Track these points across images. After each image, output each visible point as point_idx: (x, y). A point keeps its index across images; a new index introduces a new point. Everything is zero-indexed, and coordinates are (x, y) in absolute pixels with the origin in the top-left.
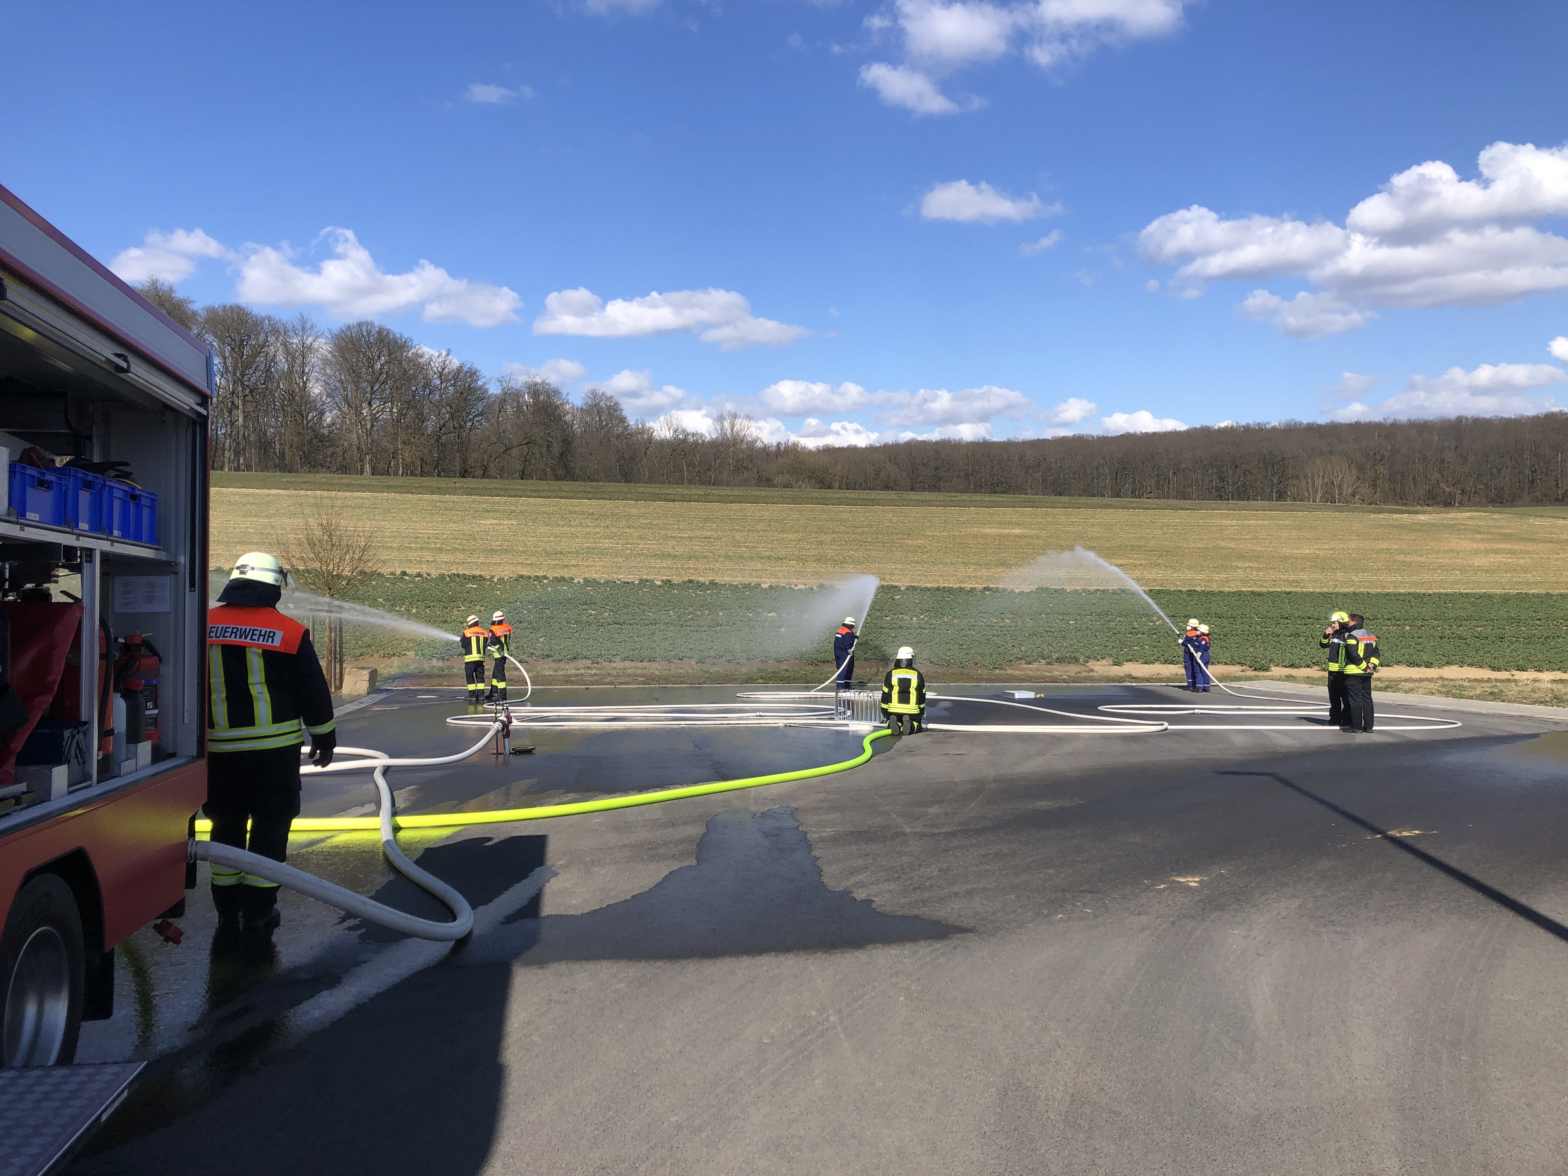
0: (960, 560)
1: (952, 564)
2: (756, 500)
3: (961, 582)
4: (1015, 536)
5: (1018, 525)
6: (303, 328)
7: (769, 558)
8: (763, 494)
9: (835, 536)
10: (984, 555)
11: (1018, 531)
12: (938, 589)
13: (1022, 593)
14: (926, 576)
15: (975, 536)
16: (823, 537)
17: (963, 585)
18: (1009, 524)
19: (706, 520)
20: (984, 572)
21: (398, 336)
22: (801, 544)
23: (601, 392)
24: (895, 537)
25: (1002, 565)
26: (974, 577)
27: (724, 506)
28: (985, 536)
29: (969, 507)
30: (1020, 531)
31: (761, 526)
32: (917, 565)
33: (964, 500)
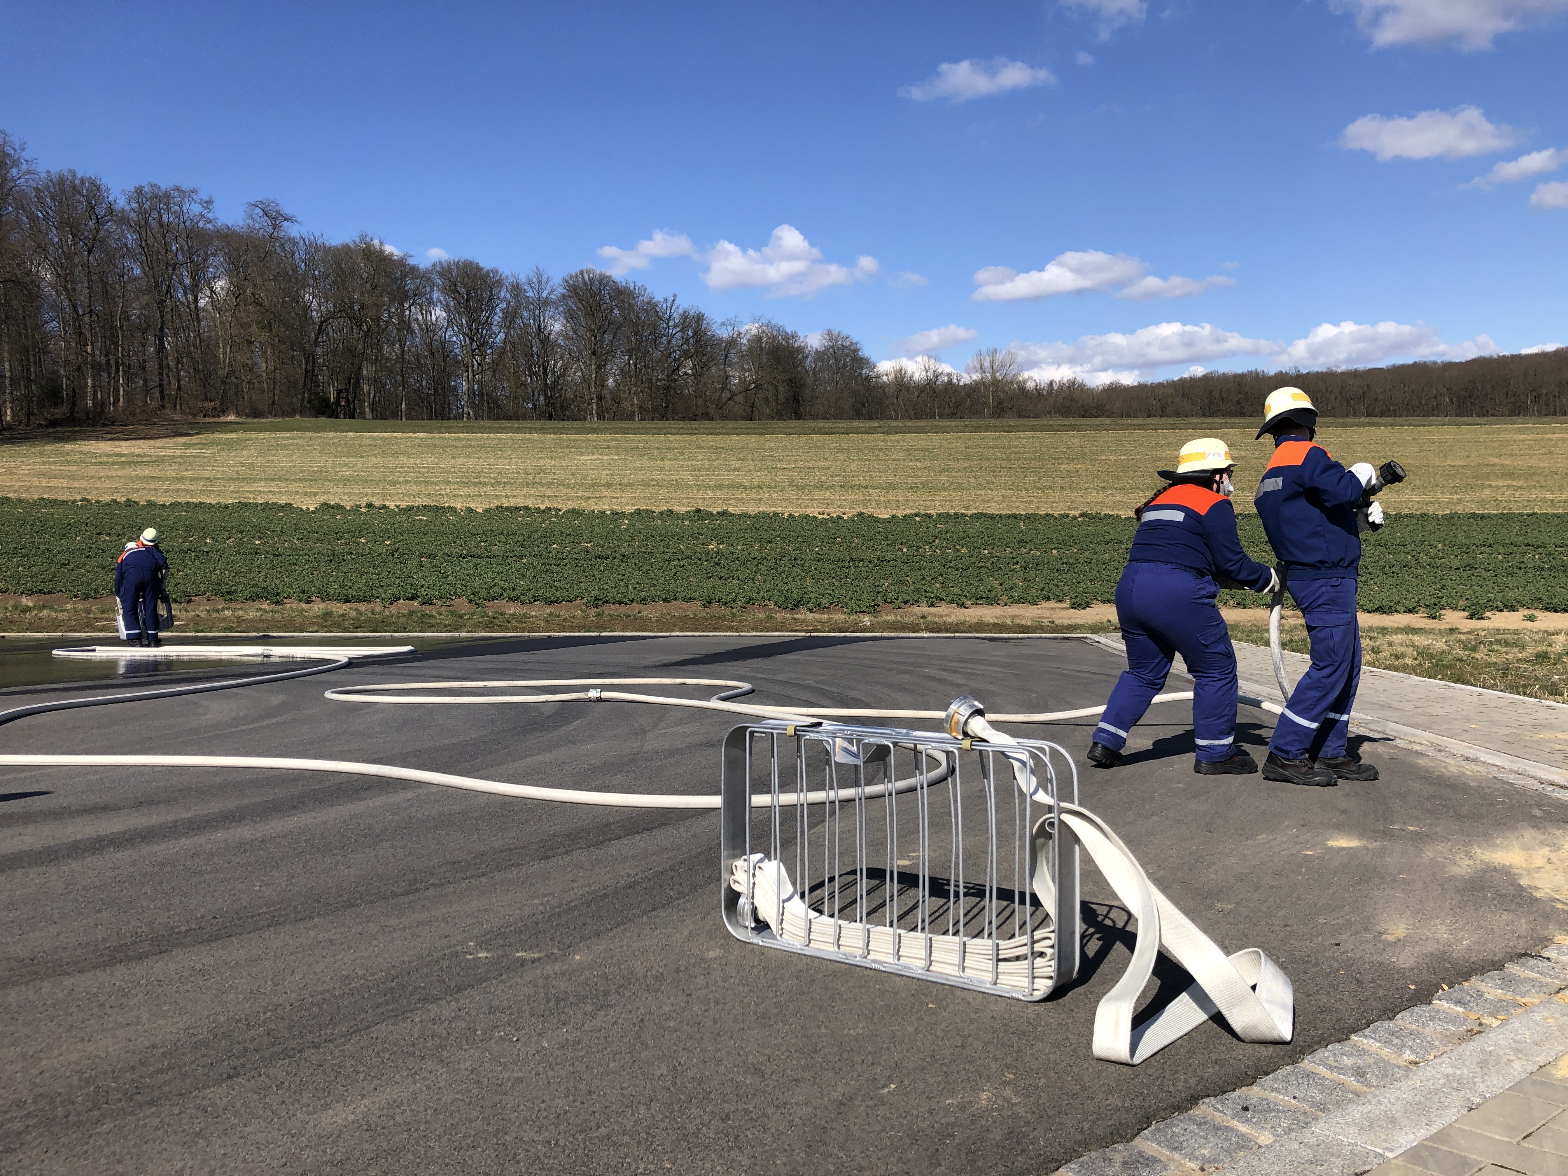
6: (540, 282)
21: (632, 285)
23: (837, 331)
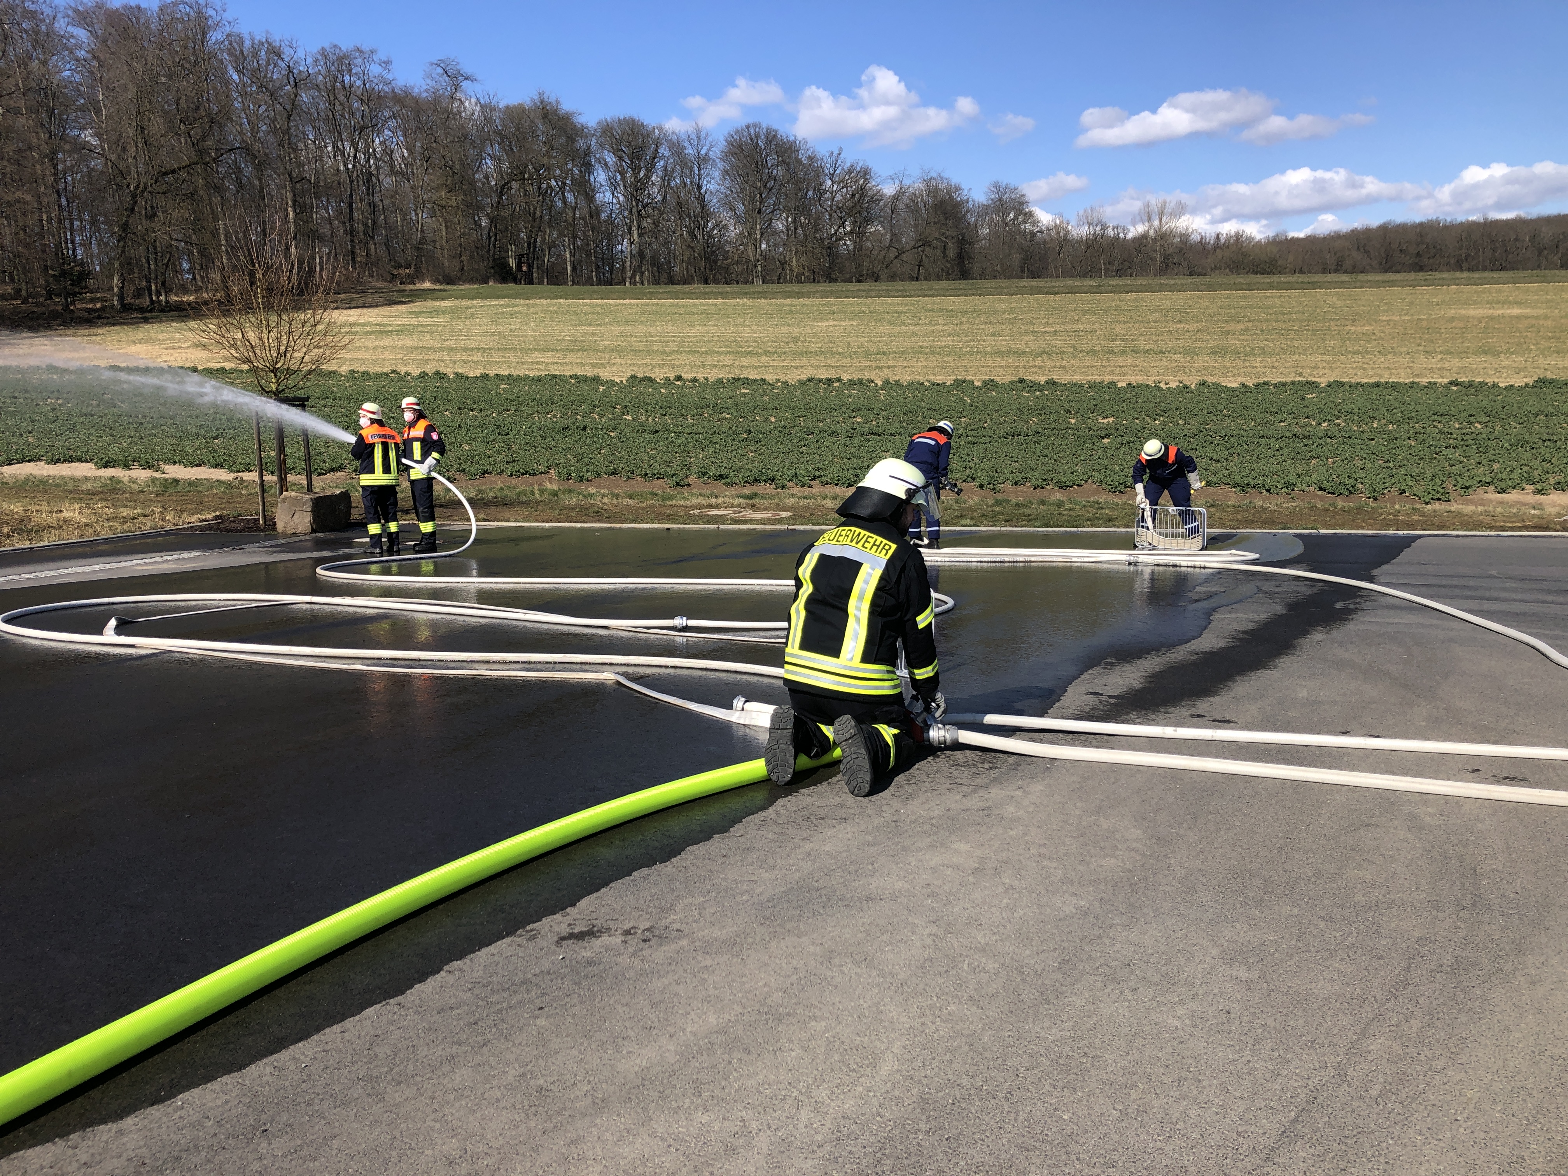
0: (1421, 348)
1: (1408, 353)
2: (1161, 289)
3: (1417, 376)
4: (1511, 317)
5: (1518, 303)
6: (699, 138)
7: (1147, 352)
8: (1172, 282)
9: (1250, 324)
10: (1460, 340)
11: (1516, 311)
12: (1377, 385)
13: (1510, 387)
14: (1364, 369)
15: (1452, 319)
16: (1232, 327)
17: (1417, 380)
18: (1504, 303)
19: (1085, 312)
20: (1456, 363)
22: (1199, 335)
24: (1332, 323)
25: (1485, 353)
26: (1439, 369)
27: (1116, 297)
28: (1467, 318)
29: (1449, 285)
30: (1519, 311)
31: (1156, 316)
32: (1355, 356)
33: (1443, 279)
